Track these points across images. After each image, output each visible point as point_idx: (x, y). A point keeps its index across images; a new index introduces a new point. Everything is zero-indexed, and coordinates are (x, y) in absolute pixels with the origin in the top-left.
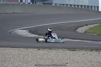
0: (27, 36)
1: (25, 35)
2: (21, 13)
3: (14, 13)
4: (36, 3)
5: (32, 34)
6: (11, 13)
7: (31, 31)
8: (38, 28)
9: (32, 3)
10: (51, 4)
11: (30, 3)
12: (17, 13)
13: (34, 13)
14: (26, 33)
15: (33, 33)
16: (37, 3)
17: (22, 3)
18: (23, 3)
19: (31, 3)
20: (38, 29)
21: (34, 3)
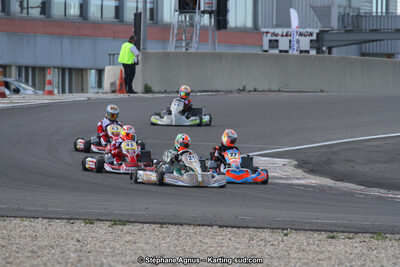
0: (290, 182)
1: (280, 178)
2: (270, 91)
3: (244, 90)
4: (330, 53)
5: (308, 175)
6: (231, 92)
7: (306, 163)
8: (335, 149)
9: (318, 53)
10: (390, 56)
11: (308, 52)
12: (255, 90)
13: (322, 91)
14: (286, 168)
15: (313, 171)
16: (334, 50)
17: (276, 51)
18: (281, 51)
19: (313, 52)
20: (334, 153)
21: (323, 52)
